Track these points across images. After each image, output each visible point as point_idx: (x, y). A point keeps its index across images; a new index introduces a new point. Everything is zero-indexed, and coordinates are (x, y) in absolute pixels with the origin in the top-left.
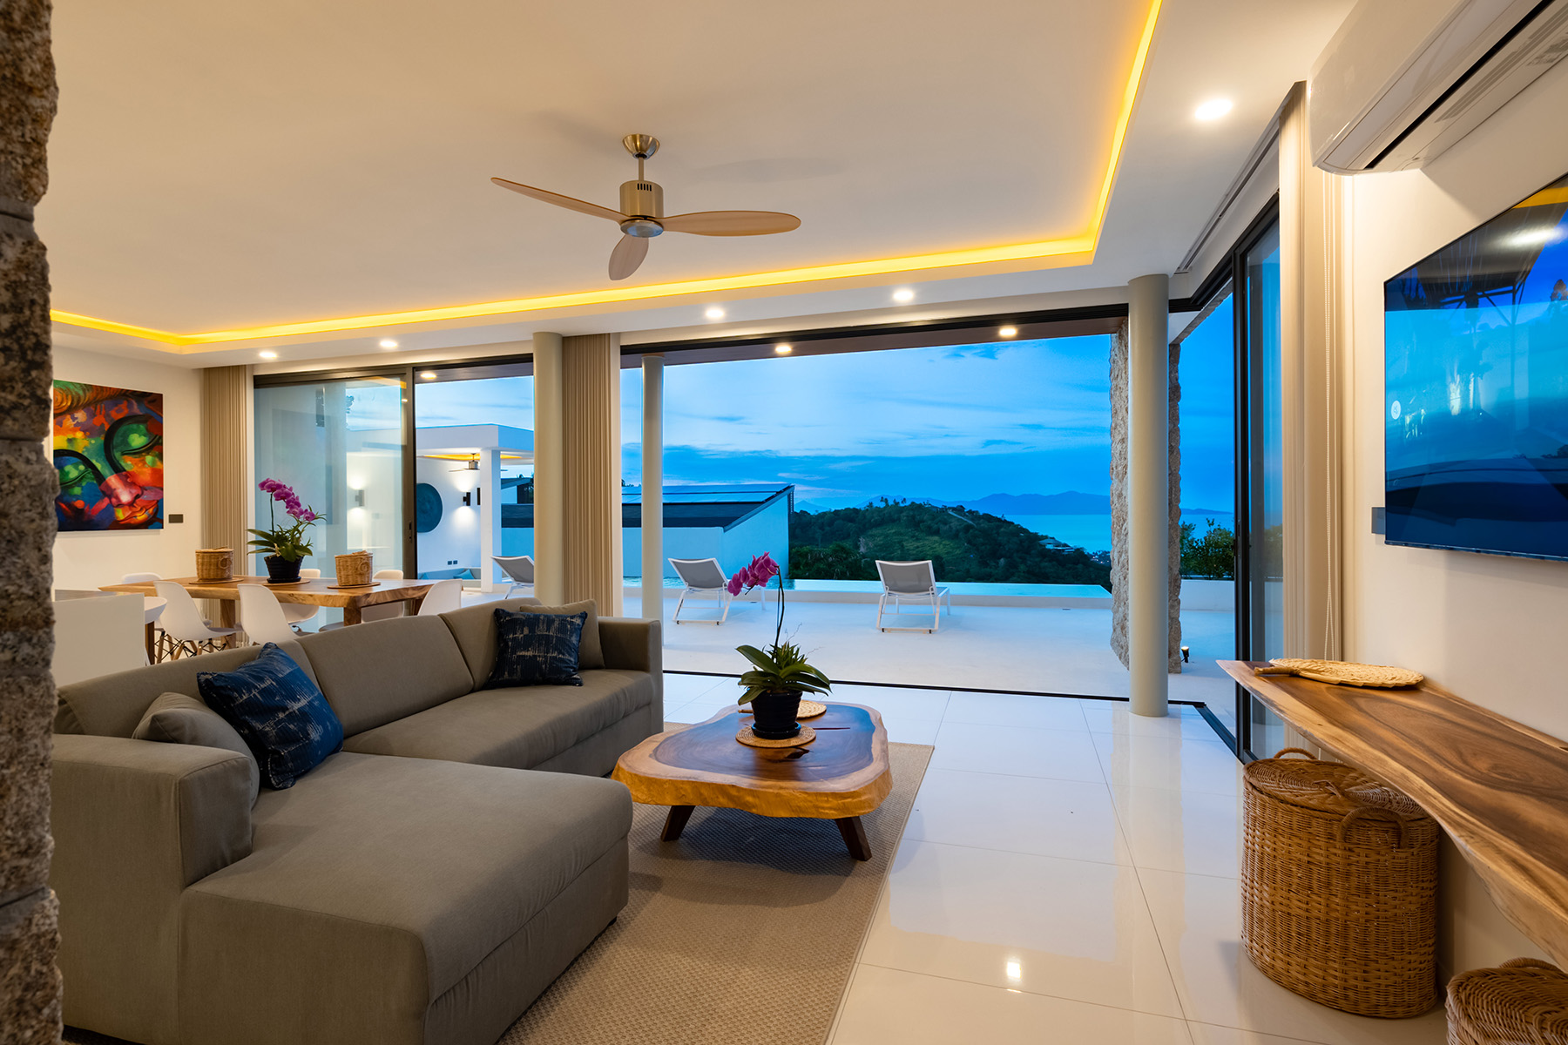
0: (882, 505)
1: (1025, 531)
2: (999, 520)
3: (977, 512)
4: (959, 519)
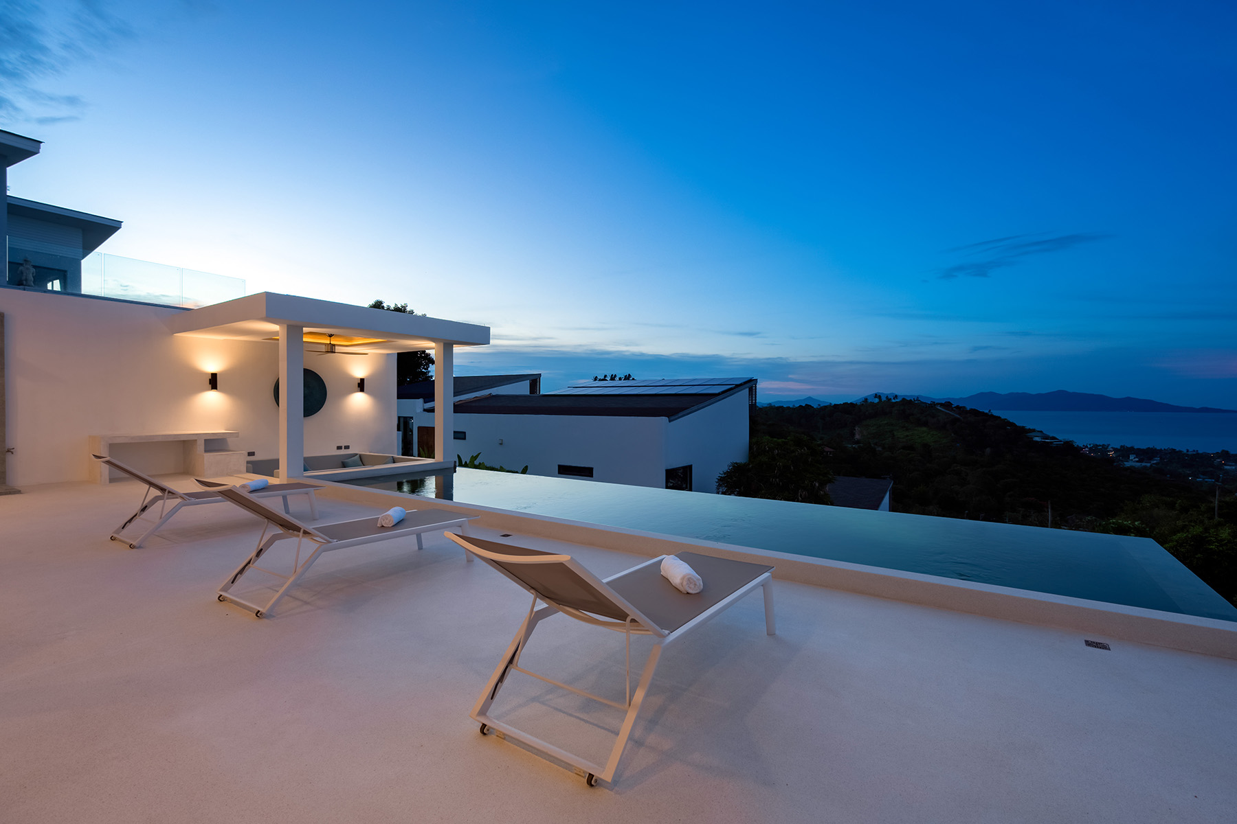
0: (877, 400)
1: (1012, 424)
2: (986, 414)
3: (964, 407)
4: (946, 413)
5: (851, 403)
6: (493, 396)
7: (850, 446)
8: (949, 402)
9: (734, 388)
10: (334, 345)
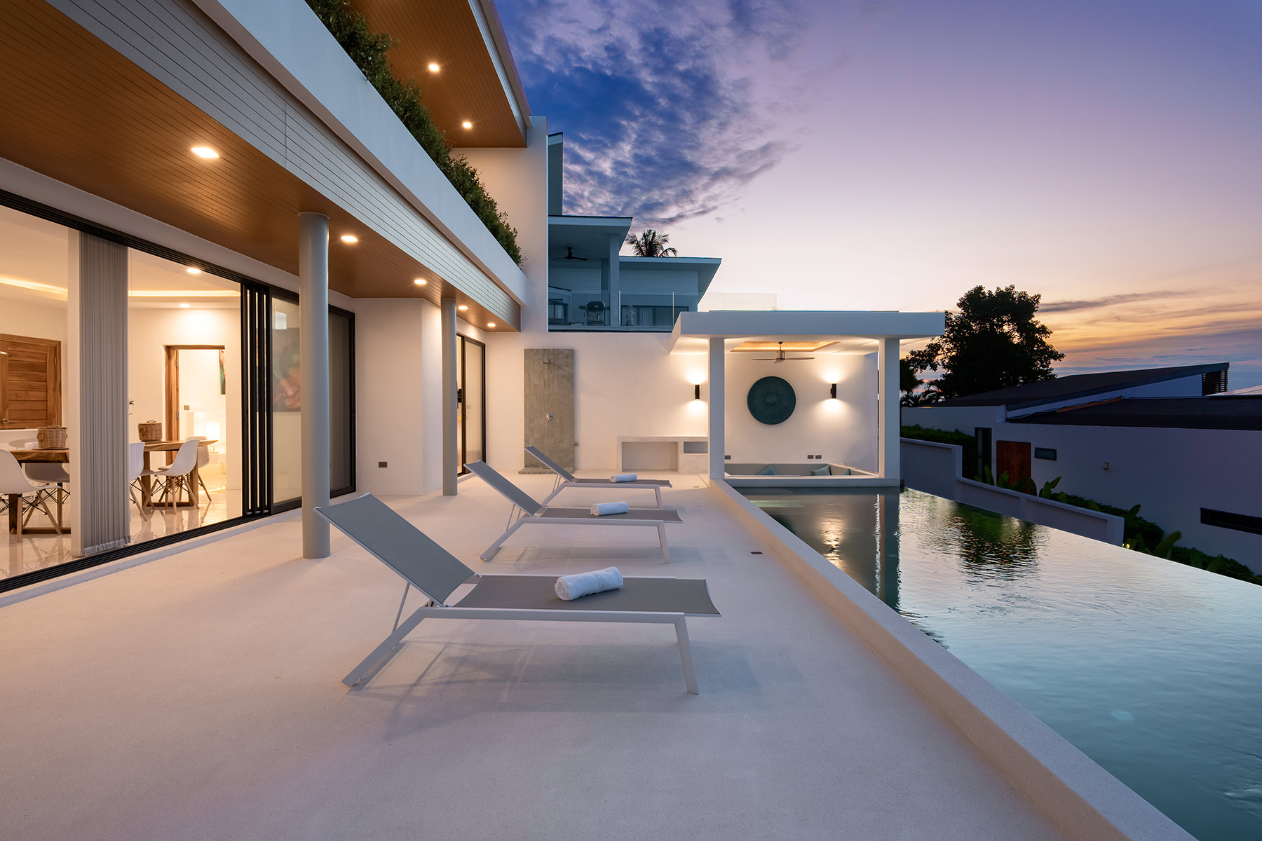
6: (1125, 400)
10: (784, 351)
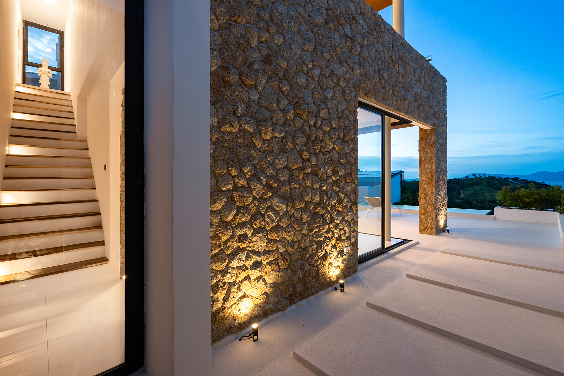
2: (541, 184)
3: (527, 180)
4: (515, 183)
5: (458, 179)
7: (458, 200)
8: (517, 177)
9: (394, 175)
